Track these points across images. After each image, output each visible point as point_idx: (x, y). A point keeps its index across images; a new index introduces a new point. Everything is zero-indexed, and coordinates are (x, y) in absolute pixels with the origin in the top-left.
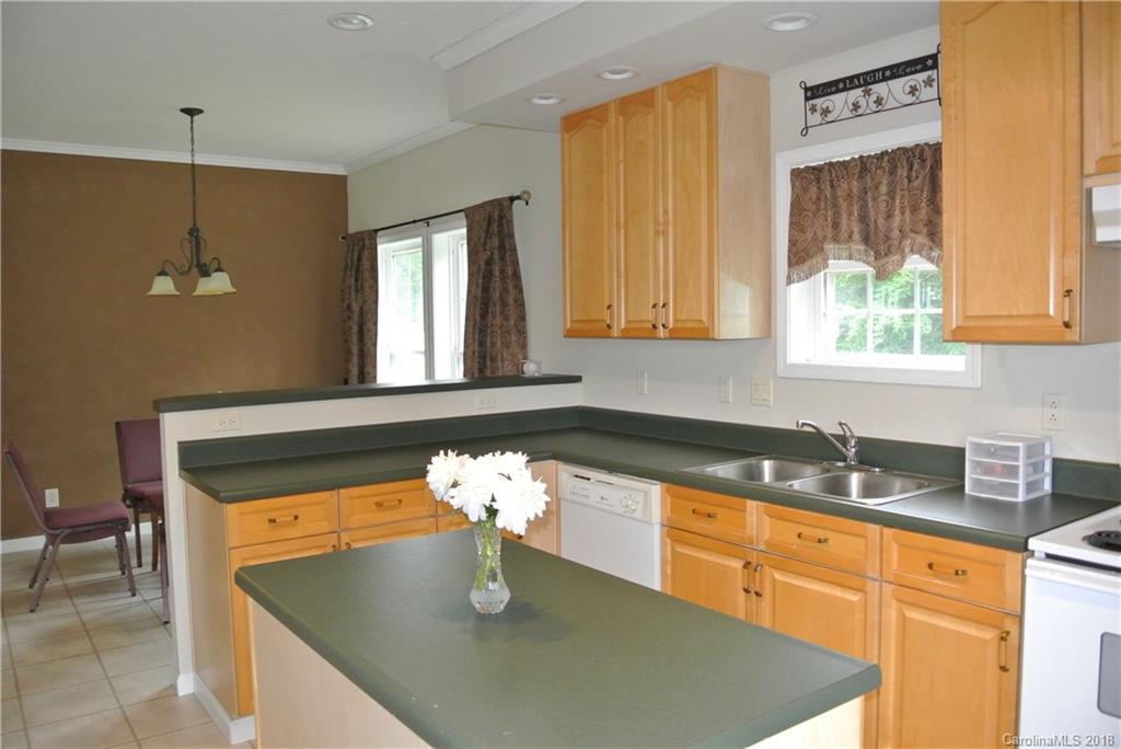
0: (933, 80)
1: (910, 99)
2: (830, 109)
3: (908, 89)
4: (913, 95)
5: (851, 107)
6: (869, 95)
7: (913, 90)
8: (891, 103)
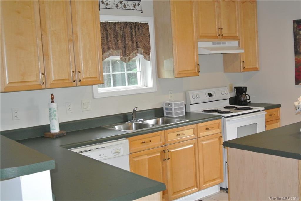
0: (140, 5)
1: (133, 8)
2: (108, 4)
3: (133, 5)
4: (135, 7)
5: (116, 6)
6: (122, 3)
7: (134, 6)
8: (128, 8)
